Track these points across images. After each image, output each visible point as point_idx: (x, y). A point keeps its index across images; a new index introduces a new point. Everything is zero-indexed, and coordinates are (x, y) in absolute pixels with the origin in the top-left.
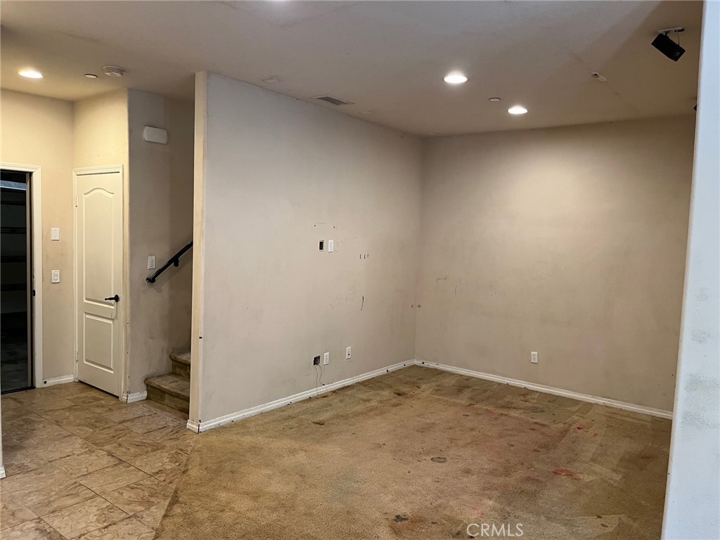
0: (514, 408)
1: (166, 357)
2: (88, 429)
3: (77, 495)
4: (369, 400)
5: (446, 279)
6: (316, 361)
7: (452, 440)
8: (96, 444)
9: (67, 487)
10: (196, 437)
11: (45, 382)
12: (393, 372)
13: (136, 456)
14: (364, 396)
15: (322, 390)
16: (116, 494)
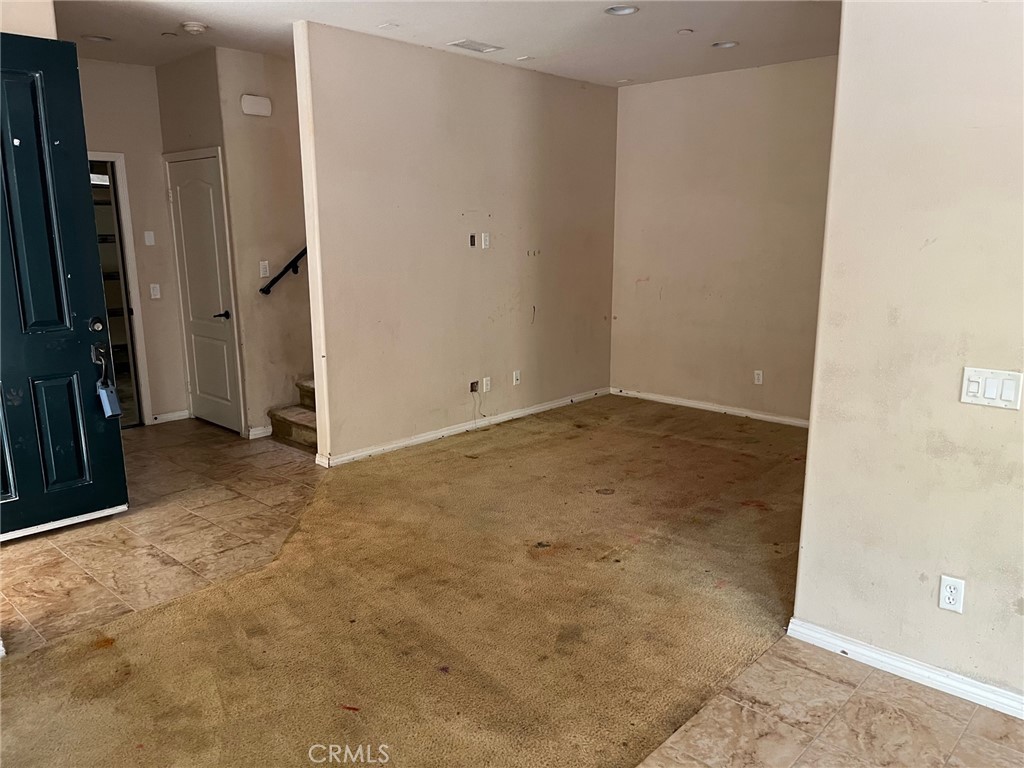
0: (722, 439)
1: (291, 386)
2: (204, 464)
3: (193, 525)
4: (540, 433)
5: (648, 279)
6: (474, 387)
7: (628, 472)
8: (214, 479)
9: (181, 518)
10: (326, 472)
11: (156, 418)
12: (580, 403)
13: (257, 490)
14: (536, 428)
15: (482, 423)
16: (234, 524)
